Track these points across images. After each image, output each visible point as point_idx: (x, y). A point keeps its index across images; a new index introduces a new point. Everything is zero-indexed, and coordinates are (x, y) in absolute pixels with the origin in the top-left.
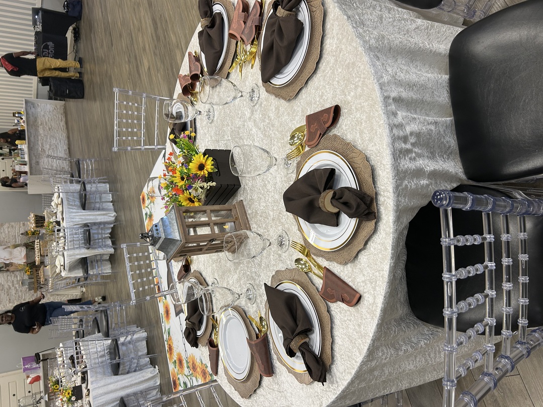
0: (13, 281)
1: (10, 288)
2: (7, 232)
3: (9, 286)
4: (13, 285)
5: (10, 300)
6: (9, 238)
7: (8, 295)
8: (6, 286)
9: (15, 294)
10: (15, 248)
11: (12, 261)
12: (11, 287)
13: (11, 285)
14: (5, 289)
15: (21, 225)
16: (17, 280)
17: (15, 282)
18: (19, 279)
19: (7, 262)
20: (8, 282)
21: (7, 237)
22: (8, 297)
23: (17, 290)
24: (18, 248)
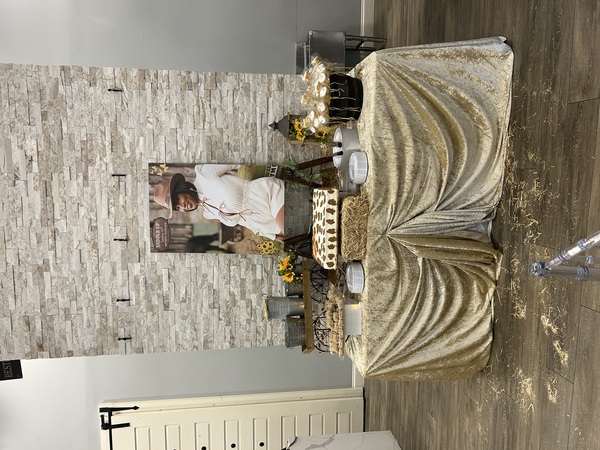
0: (243, 280)
1: (234, 302)
2: (230, 109)
3: (232, 295)
4: (243, 295)
5: (232, 338)
6: (236, 132)
7: (229, 323)
8: (224, 295)
9: (248, 321)
10: (255, 177)
11: (242, 223)
12: (238, 298)
13: (237, 291)
14: (221, 302)
15: (274, 86)
16: (255, 281)
17: (249, 286)
18: (259, 277)
19: (230, 223)
20: (228, 283)
21: (232, 128)
22: (228, 329)
23: (252, 312)
24: (263, 181)
